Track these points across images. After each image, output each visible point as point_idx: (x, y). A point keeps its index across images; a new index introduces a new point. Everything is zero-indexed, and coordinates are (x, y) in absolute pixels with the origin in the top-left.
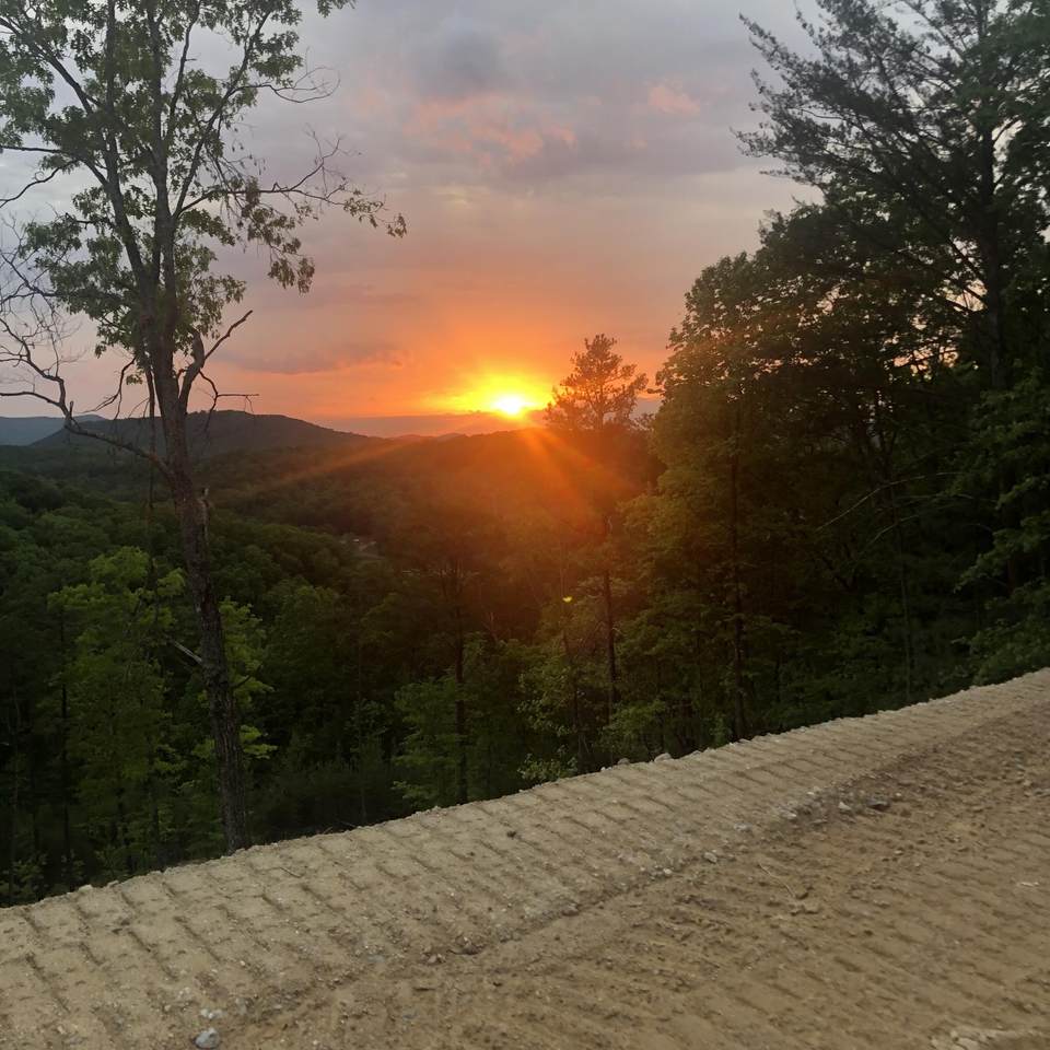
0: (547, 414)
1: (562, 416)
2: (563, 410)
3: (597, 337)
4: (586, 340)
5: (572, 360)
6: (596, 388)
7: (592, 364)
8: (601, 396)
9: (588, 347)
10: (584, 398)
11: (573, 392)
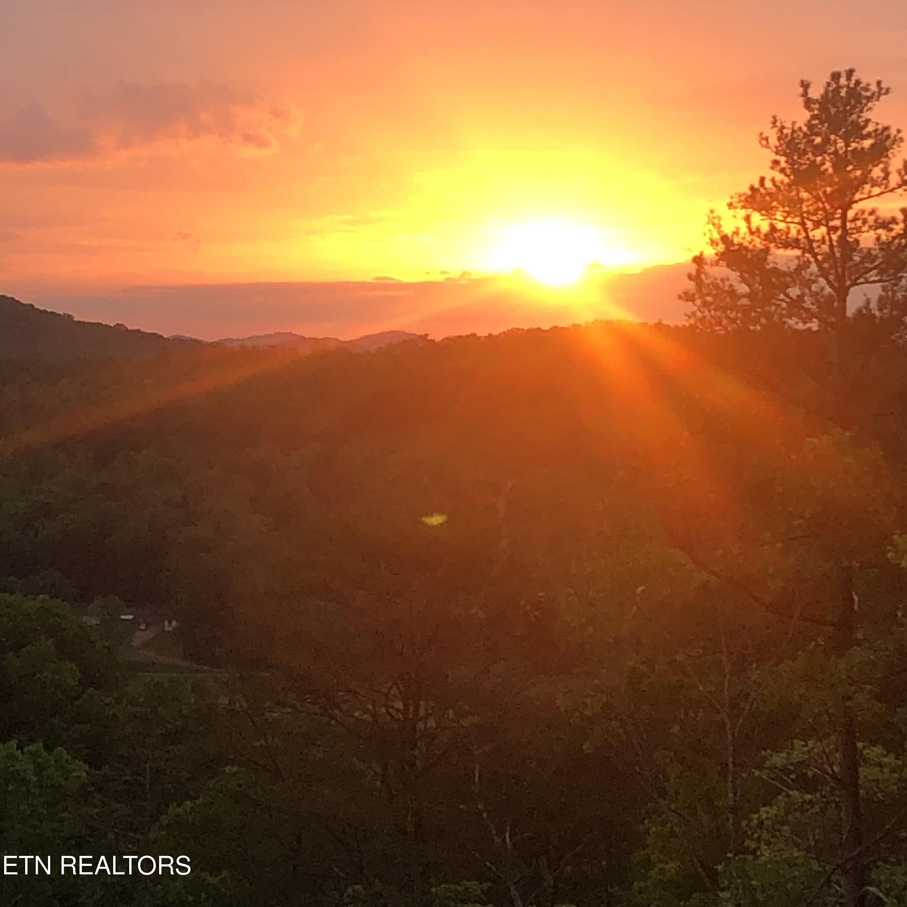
0: (691, 286)
1: (733, 293)
2: (734, 276)
3: (836, 76)
4: (805, 86)
5: (764, 140)
6: (829, 217)
7: (820, 150)
8: (842, 239)
9: (808, 103)
10: (795, 244)
11: (765, 227)
